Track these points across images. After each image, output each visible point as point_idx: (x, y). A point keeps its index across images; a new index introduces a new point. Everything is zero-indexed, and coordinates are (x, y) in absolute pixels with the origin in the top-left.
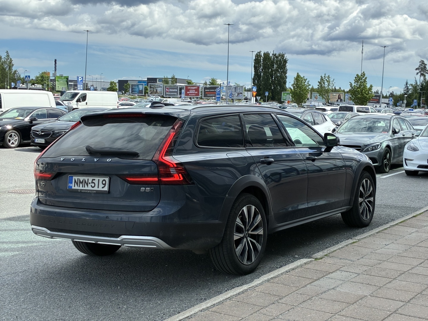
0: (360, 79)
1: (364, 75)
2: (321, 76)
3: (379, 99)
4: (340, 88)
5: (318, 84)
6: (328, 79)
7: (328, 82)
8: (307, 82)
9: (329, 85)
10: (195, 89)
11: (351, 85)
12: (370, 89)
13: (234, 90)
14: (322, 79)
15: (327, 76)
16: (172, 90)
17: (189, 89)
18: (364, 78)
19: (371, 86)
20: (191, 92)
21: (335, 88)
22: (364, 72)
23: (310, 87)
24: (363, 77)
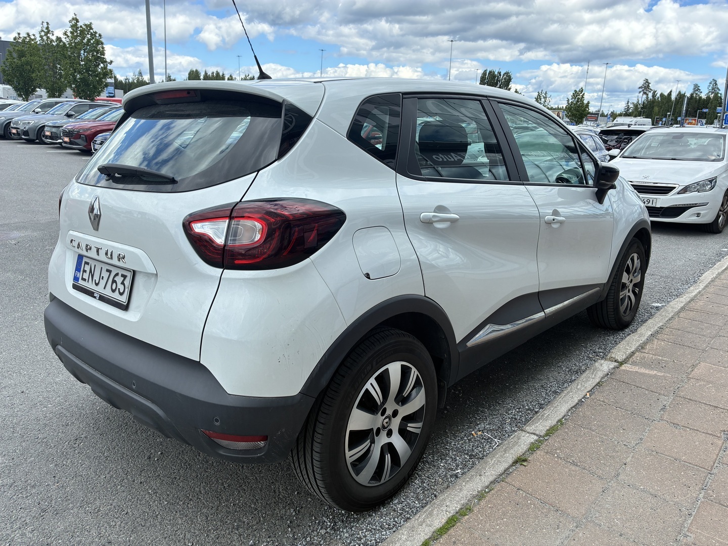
0: (578, 95)
1: (582, 91)
2: (538, 92)
3: (598, 117)
4: (558, 105)
6: (544, 96)
7: (545, 98)
9: (545, 101)
11: (568, 101)
12: (587, 106)
14: (539, 95)
15: (544, 91)
18: (581, 95)
19: (588, 103)
22: (582, 88)
24: (581, 93)
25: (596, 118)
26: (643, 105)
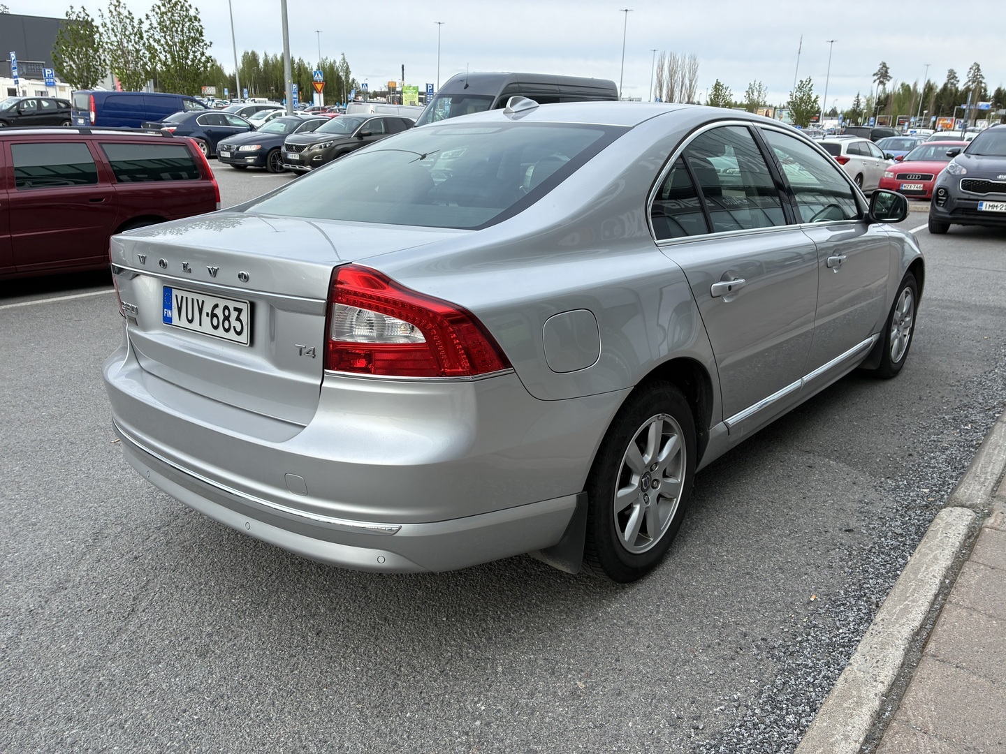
0: (805, 86)
1: (810, 81)
3: (819, 117)
5: (745, 94)
6: (758, 88)
7: (759, 91)
12: (815, 101)
14: (750, 88)
15: (757, 83)
22: (810, 77)
24: (808, 84)
26: (879, 99)
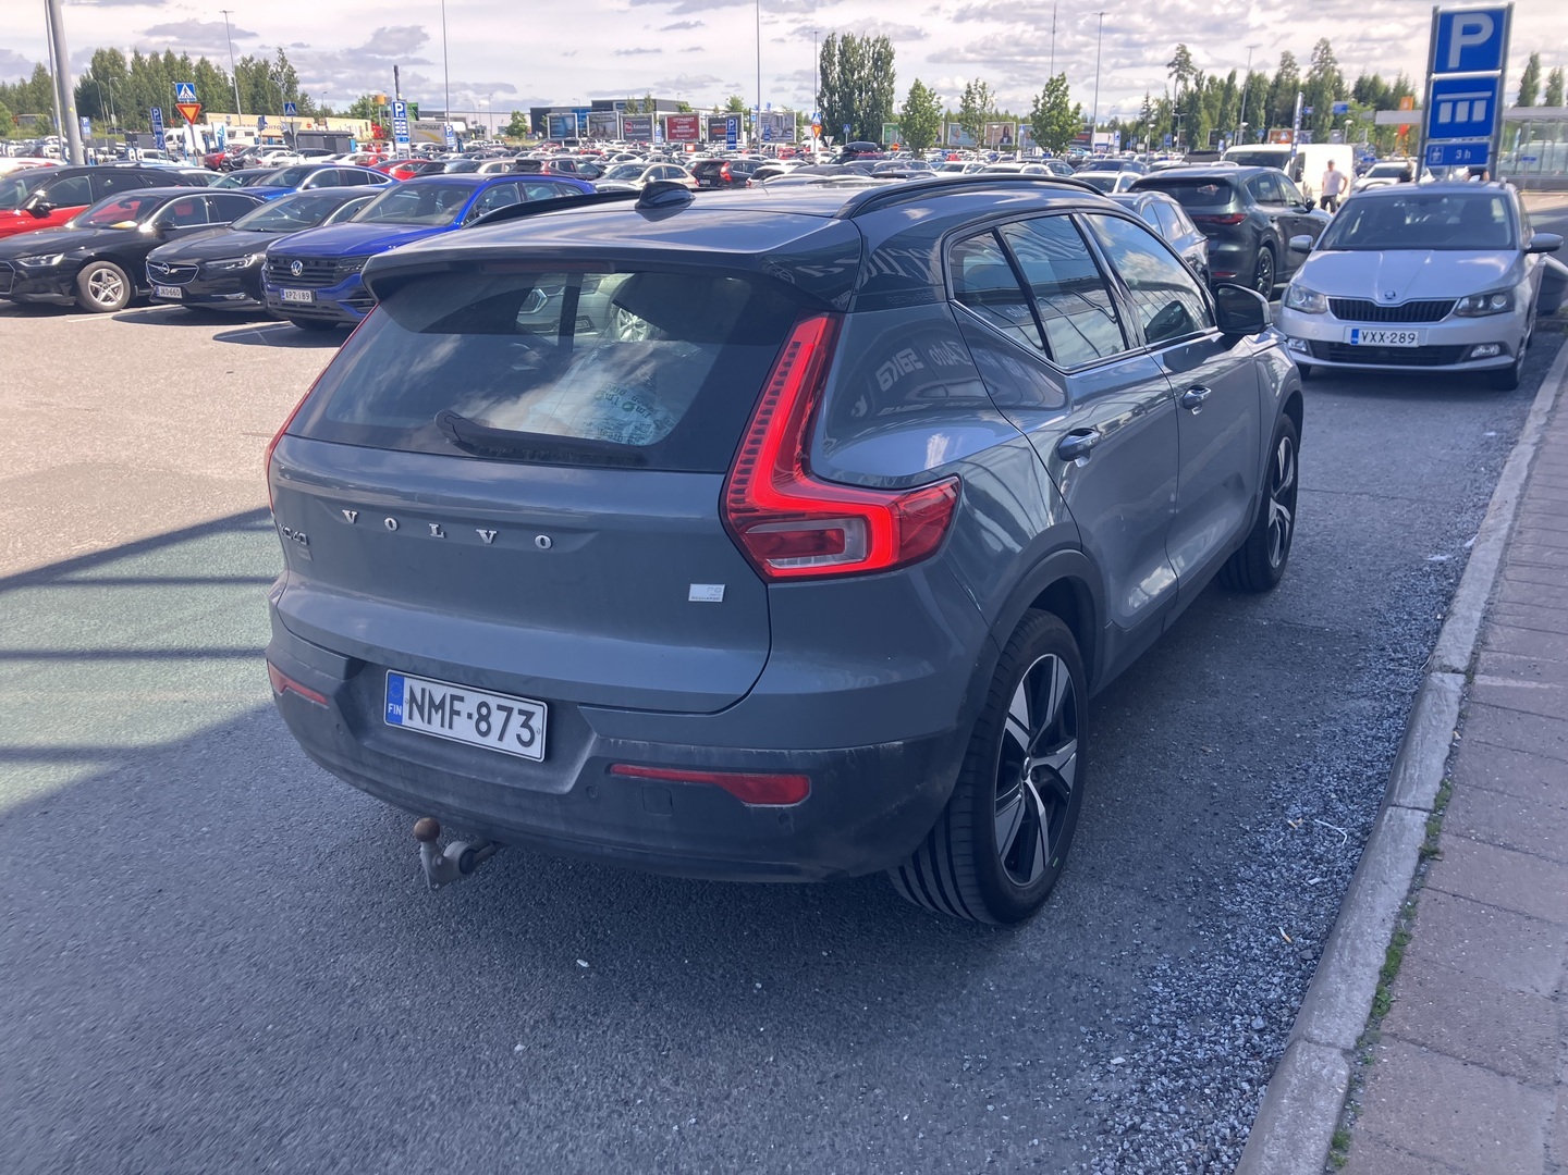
0: (1056, 89)
1: (1064, 79)
2: (968, 84)
3: (1090, 135)
4: (1007, 112)
5: (961, 102)
6: (981, 91)
7: (984, 97)
8: (935, 100)
9: (984, 104)
10: (689, 123)
11: (1036, 102)
12: (1076, 112)
13: (774, 123)
14: (969, 91)
15: (980, 83)
16: (638, 127)
17: (677, 124)
18: (1063, 88)
19: (1078, 107)
20: (680, 129)
21: (996, 111)
22: (1062, 73)
23: (943, 111)
24: (1062, 85)
25: (1087, 137)
26: (1178, 104)
